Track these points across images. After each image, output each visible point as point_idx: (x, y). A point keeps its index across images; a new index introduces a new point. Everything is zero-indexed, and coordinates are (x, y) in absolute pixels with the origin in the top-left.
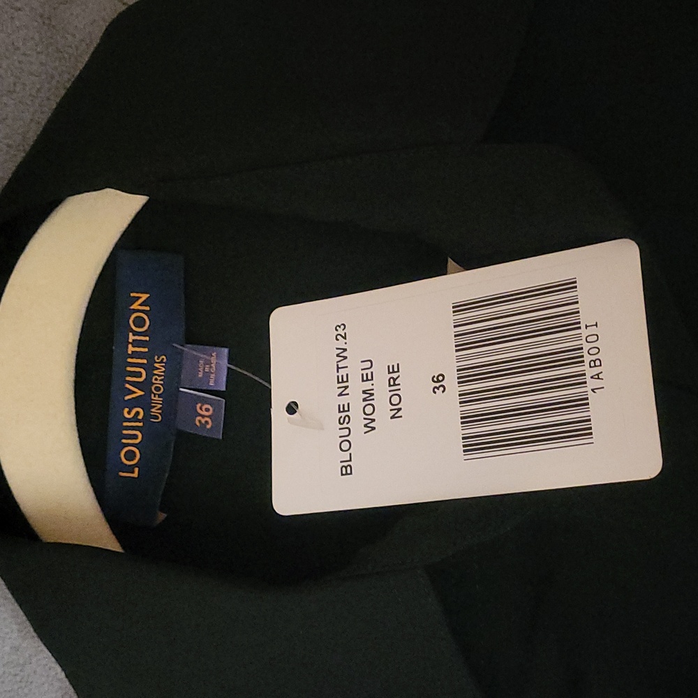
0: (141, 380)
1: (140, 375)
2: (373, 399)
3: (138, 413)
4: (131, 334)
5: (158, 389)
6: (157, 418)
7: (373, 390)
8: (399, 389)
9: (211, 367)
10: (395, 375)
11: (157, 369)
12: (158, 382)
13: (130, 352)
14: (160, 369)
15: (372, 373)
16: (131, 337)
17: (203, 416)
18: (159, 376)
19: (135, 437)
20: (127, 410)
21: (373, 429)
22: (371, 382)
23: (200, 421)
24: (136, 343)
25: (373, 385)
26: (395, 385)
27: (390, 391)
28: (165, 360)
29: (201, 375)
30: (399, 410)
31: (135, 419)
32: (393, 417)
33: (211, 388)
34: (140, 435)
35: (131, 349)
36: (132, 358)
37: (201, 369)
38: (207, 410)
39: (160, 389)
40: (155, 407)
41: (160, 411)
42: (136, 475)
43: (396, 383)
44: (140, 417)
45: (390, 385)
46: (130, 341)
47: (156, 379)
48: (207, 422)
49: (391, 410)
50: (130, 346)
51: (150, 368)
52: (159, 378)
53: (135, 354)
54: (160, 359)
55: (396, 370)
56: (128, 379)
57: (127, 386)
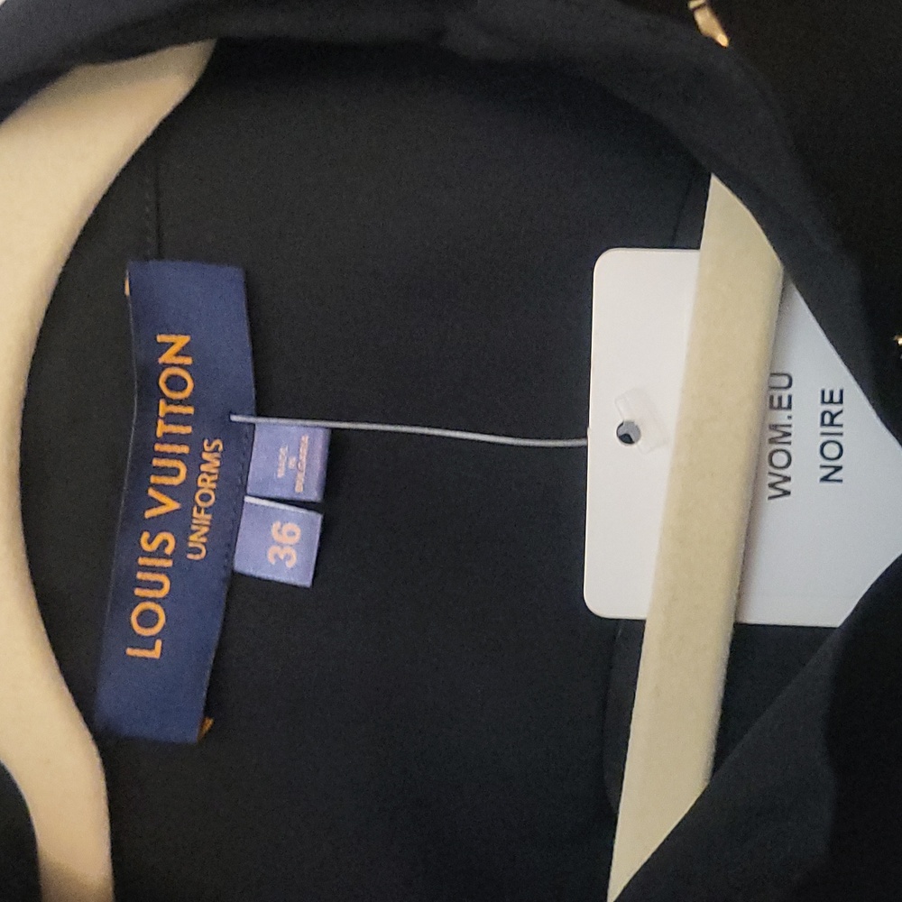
0: (176, 481)
1: (175, 472)
2: (789, 443)
3: (165, 543)
4: (162, 403)
5: (205, 497)
6: (199, 551)
7: (790, 426)
8: (841, 434)
9: (298, 461)
10: (834, 409)
11: (206, 462)
12: (207, 485)
13: (159, 433)
14: (211, 462)
15: (790, 398)
16: (163, 408)
17: (281, 545)
18: (209, 474)
19: (159, 586)
20: (146, 536)
21: (786, 493)
22: (788, 413)
23: (276, 556)
24: (171, 419)
25: (790, 417)
26: (832, 424)
27: (823, 434)
28: (221, 448)
29: (281, 474)
30: (838, 469)
31: (159, 553)
32: (825, 479)
33: (296, 497)
34: (167, 584)
35: (162, 428)
36: (162, 443)
37: (283, 465)
38: (292, 534)
39: (210, 497)
40: (196, 531)
41: (204, 540)
42: (155, 653)
43: (837, 421)
44: (169, 550)
45: (823, 423)
46: (161, 414)
47: (205, 480)
48: (288, 557)
49: (822, 467)
50: (160, 422)
51: (194, 462)
52: (209, 479)
53: (169, 438)
54: (214, 444)
55: (836, 398)
56: (153, 479)
57: (151, 492)
